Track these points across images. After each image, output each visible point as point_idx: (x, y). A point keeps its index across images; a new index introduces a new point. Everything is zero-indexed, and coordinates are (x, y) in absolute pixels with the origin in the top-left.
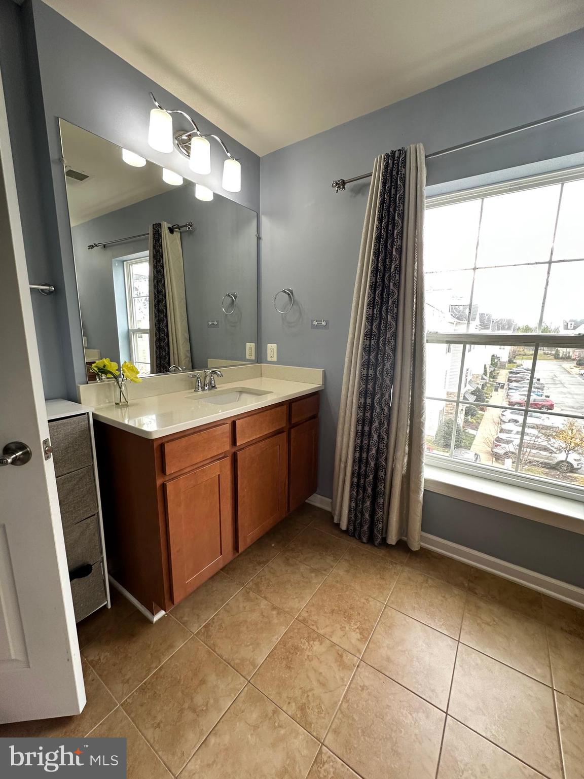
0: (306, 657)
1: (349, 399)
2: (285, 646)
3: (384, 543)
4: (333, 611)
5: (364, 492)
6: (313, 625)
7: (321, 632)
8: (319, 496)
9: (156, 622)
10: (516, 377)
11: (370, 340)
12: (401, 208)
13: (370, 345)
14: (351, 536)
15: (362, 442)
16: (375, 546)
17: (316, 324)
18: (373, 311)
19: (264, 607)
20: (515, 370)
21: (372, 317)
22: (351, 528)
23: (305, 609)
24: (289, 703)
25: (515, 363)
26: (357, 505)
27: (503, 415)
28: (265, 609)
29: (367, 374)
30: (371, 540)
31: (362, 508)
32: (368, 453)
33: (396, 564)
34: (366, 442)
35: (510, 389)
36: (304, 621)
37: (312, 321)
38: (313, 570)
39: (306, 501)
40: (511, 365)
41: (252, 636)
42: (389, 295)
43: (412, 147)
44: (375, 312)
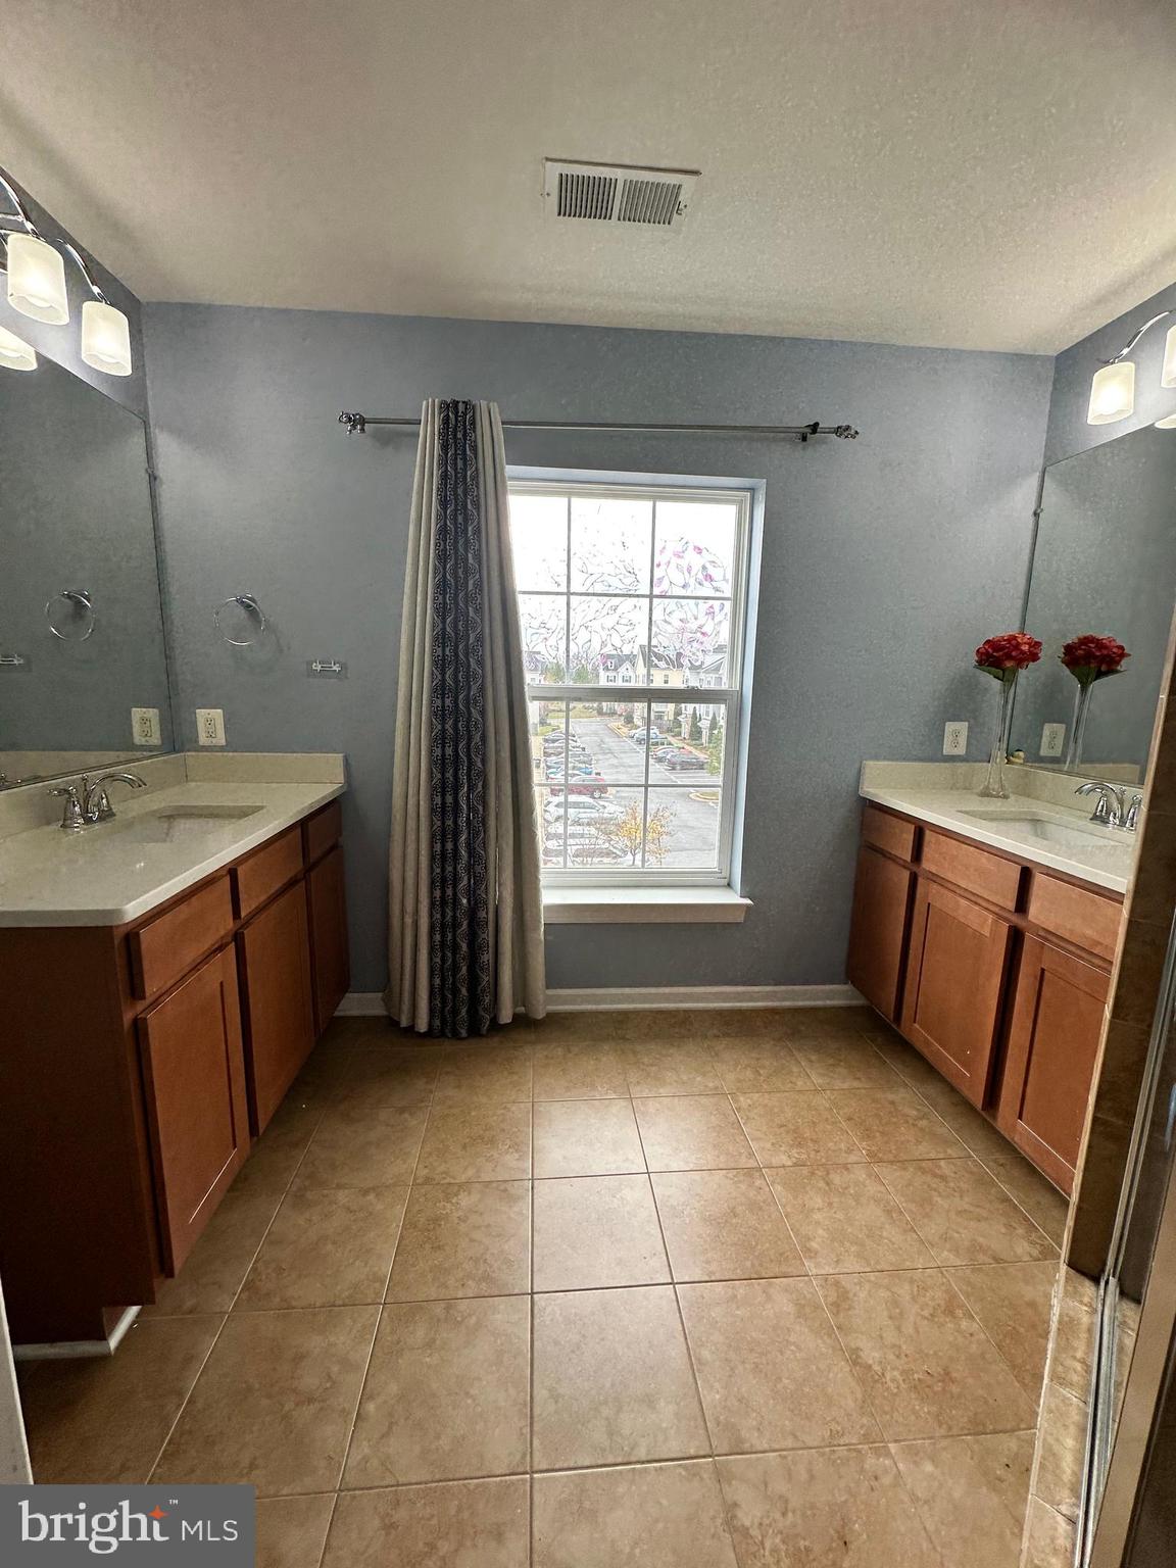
0: (457, 1221)
1: (412, 801)
2: (416, 1227)
3: (496, 1027)
4: (464, 1147)
5: (454, 954)
6: (444, 1178)
7: (463, 1178)
8: (356, 995)
9: (117, 1349)
10: (553, 747)
11: (443, 698)
12: (475, 494)
13: (443, 707)
14: (438, 1037)
15: (443, 870)
16: (481, 1036)
17: (319, 668)
18: (444, 651)
19: (347, 1199)
20: (551, 736)
21: (444, 660)
22: (437, 1022)
23: (420, 1166)
24: (463, 1285)
25: (550, 725)
26: (443, 980)
27: (546, 811)
28: (349, 1202)
29: (443, 755)
30: (475, 1031)
31: (454, 983)
32: (455, 887)
33: (521, 1047)
34: (450, 869)
35: (549, 767)
36: (428, 1180)
37: (309, 664)
38: (402, 1110)
39: (336, 1014)
40: (545, 729)
41: (349, 1247)
42: (467, 626)
43: (484, 403)
44: (447, 653)
